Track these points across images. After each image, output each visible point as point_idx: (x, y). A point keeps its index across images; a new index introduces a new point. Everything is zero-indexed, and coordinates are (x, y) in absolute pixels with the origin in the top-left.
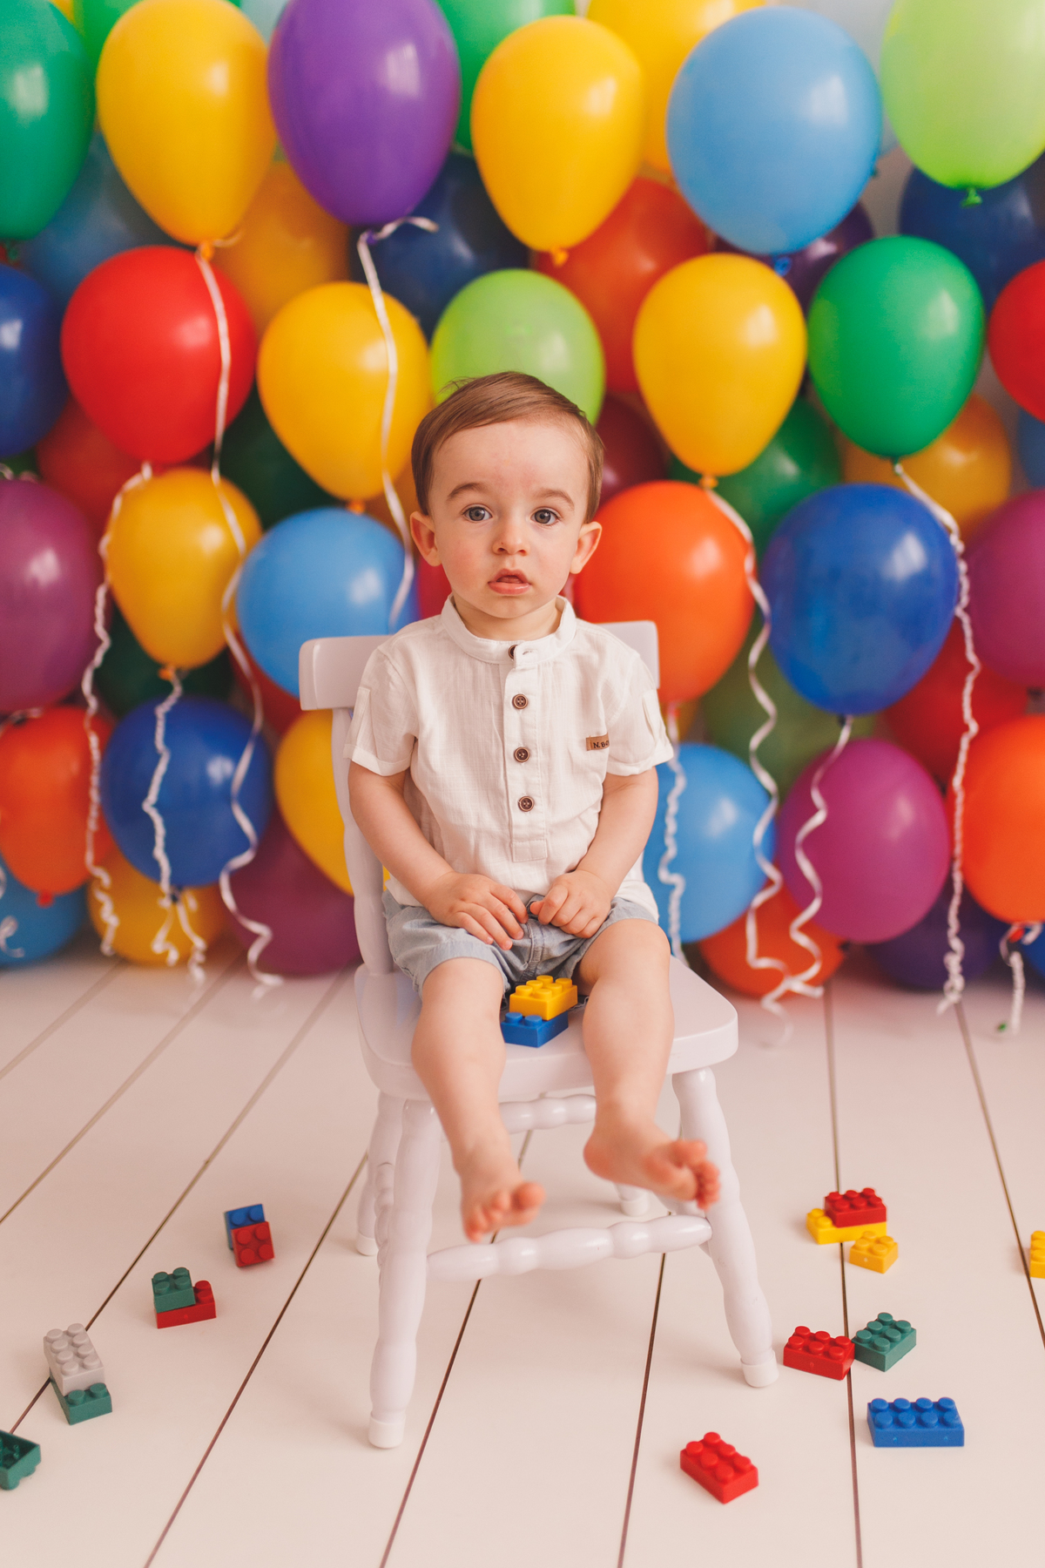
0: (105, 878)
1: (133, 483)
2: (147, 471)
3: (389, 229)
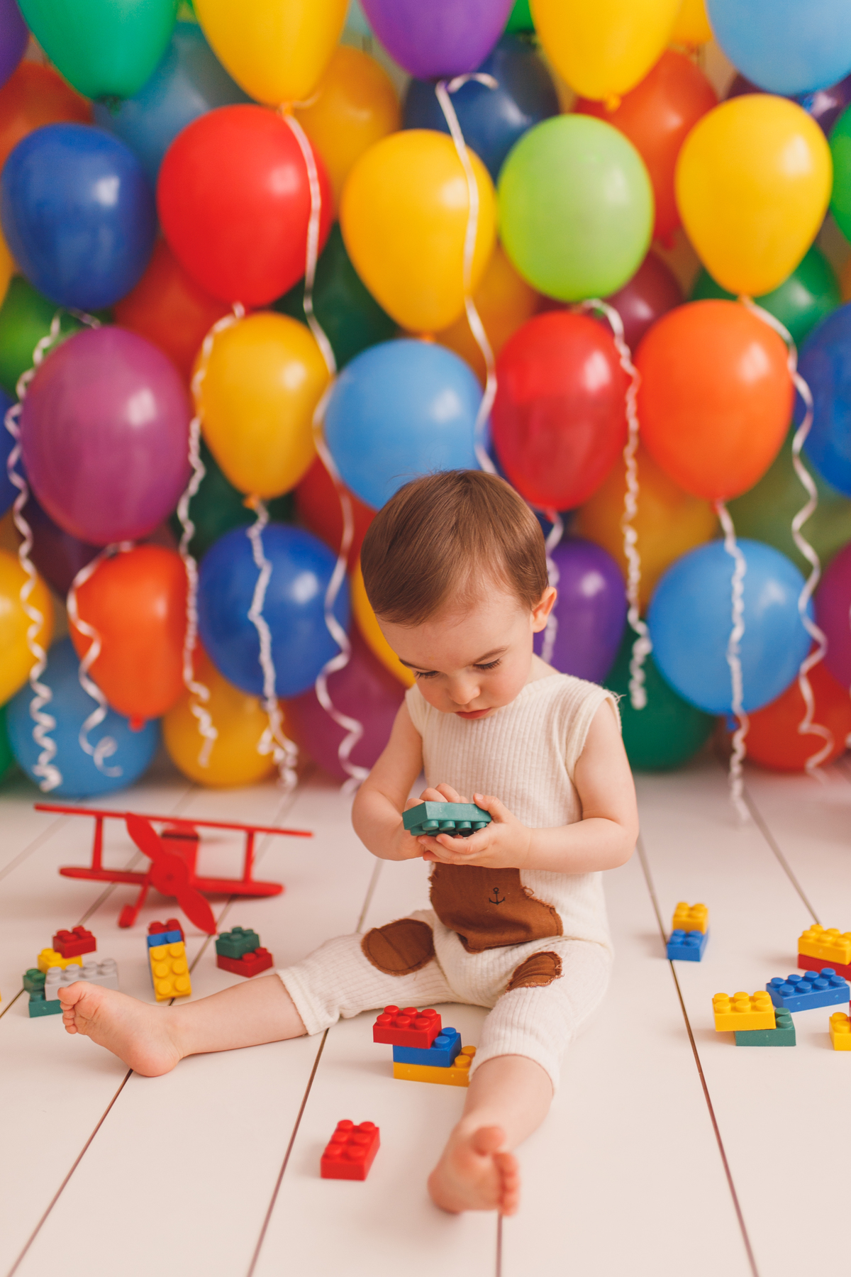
0: (201, 691)
1: (223, 325)
2: (239, 310)
3: (457, 83)
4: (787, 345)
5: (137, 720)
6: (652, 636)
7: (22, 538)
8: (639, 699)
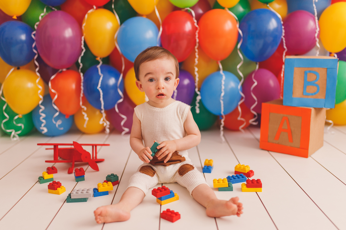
0: (85, 108)
1: (90, 11)
2: (95, 7)
4: (237, 21)
5: (67, 116)
6: (201, 95)
7: (36, 67)
8: (198, 111)
